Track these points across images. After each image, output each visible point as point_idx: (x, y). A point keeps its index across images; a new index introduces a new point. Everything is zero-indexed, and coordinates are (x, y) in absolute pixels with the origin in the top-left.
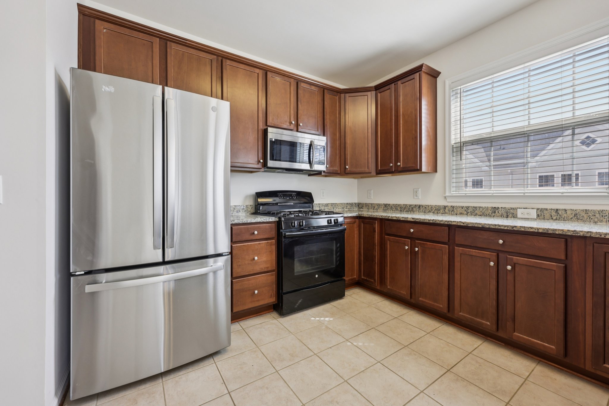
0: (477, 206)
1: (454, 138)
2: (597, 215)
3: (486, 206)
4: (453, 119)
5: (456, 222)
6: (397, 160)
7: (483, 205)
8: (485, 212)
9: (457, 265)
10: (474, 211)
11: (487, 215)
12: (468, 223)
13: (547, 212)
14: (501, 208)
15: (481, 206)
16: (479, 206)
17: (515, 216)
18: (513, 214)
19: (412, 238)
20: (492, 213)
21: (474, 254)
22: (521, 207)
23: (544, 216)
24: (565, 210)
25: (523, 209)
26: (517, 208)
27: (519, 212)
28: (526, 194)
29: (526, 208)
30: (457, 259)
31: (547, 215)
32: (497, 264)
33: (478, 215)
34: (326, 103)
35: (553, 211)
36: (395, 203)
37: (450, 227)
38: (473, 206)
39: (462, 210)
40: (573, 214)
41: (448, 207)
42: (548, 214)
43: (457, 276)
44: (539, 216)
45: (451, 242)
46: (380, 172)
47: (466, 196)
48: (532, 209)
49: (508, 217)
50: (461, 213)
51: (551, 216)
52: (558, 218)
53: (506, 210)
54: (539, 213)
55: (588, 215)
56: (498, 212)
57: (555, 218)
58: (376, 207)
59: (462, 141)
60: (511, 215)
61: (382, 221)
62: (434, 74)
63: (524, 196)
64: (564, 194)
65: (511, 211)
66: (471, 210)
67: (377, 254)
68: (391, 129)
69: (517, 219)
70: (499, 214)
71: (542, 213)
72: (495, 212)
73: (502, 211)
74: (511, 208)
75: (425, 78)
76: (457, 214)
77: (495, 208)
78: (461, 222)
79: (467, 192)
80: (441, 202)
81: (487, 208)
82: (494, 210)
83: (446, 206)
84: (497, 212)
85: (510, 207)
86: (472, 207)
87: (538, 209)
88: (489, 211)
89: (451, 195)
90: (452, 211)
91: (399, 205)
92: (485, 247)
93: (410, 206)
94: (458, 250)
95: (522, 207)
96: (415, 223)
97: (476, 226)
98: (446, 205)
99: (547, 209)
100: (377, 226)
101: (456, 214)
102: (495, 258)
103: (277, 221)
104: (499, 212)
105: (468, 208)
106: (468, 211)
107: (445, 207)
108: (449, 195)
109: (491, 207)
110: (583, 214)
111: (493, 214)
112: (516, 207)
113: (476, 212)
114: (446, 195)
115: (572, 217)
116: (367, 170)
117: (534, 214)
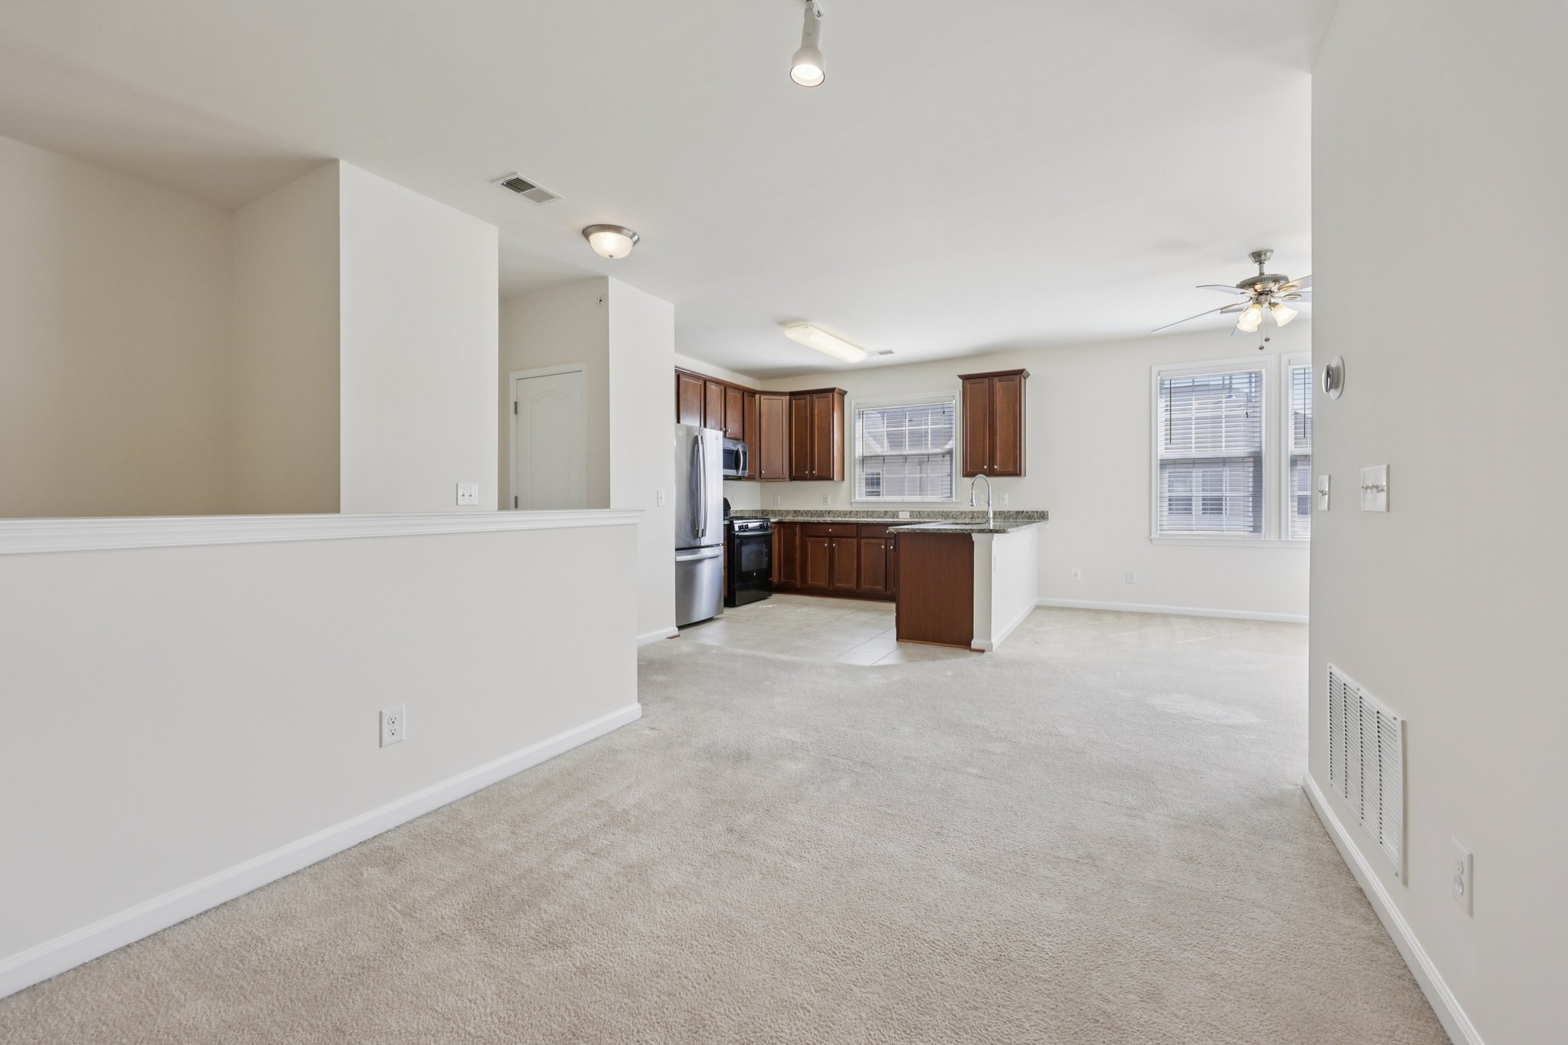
1: (859, 452)
4: (857, 437)
6: (812, 468)
7: (879, 510)
9: (862, 552)
14: (890, 511)
16: (876, 510)
19: (831, 537)
21: (872, 543)
26: (900, 511)
27: (900, 513)
29: (904, 511)
30: (863, 548)
32: (886, 547)
34: (745, 406)
36: (806, 509)
37: (858, 525)
39: (864, 513)
40: (927, 514)
43: (863, 560)
45: (858, 537)
46: (792, 478)
48: (908, 511)
50: (864, 516)
51: (917, 516)
52: (920, 517)
54: (911, 514)
58: (785, 514)
59: (864, 456)
61: (803, 524)
62: (843, 393)
63: (903, 503)
67: (798, 555)
68: (806, 439)
74: (896, 511)
75: (836, 396)
77: (886, 511)
80: (848, 508)
81: (881, 512)
86: (871, 511)
89: (856, 501)
91: (810, 511)
93: (821, 511)
94: (863, 541)
96: (832, 524)
98: (852, 510)
99: (915, 511)
100: (798, 530)
101: (860, 517)
102: (884, 543)
103: (727, 525)
105: (868, 512)
107: (851, 512)
108: (854, 501)
110: (931, 514)
114: (852, 501)
116: (782, 476)
117: (908, 515)
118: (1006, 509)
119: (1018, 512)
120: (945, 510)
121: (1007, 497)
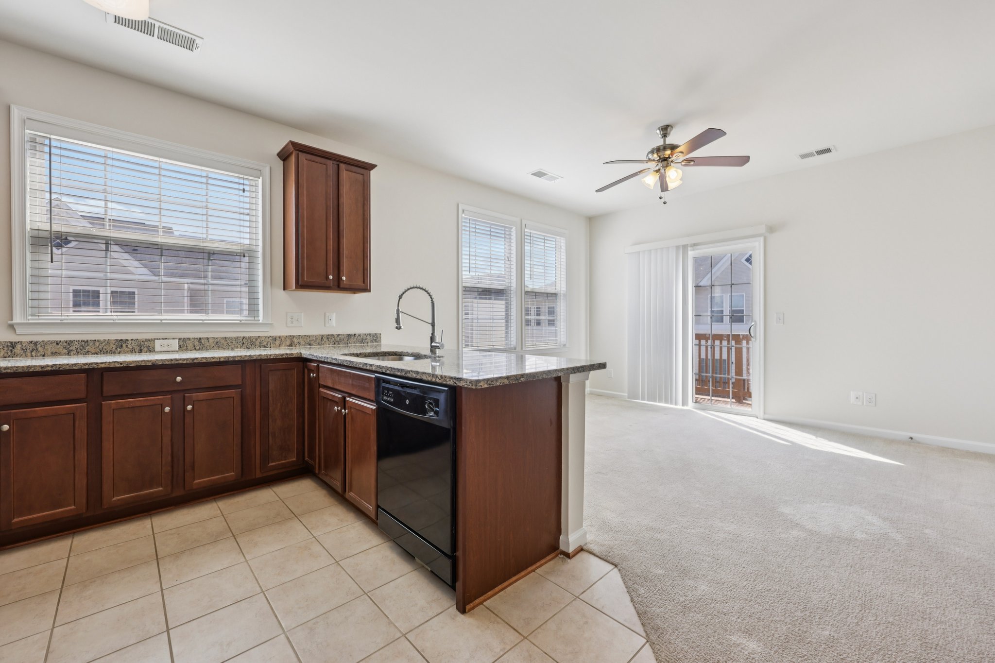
0: (89, 339)
2: (234, 342)
3: (107, 339)
5: (106, 362)
7: (101, 338)
8: (105, 347)
9: (107, 428)
10: (83, 347)
11: (107, 351)
12: (129, 361)
13: (189, 342)
14: (132, 340)
15: (97, 339)
16: (94, 339)
17: (151, 350)
18: (149, 347)
20: (116, 349)
21: (138, 404)
22: (159, 338)
23: (187, 346)
24: (208, 339)
25: (162, 340)
26: (155, 339)
27: (158, 344)
28: (163, 321)
29: (166, 339)
31: (190, 346)
32: (175, 408)
33: (90, 353)
35: (195, 340)
37: (89, 372)
38: (80, 339)
39: (58, 347)
40: (215, 342)
41: (21, 343)
42: (191, 344)
44: (181, 347)
45: (93, 397)
47: (62, 324)
48: (174, 339)
49: (141, 352)
50: (56, 353)
51: (194, 346)
52: (201, 348)
53: (139, 343)
54: (181, 344)
55: (227, 342)
56: (127, 346)
57: (198, 348)
59: (53, 229)
60: (146, 349)
63: (161, 324)
64: (205, 322)
65: (146, 343)
66: (78, 346)
69: (154, 353)
70: (129, 349)
71: (185, 343)
72: (122, 346)
73: (133, 344)
74: (146, 340)
76: (46, 355)
77: (121, 340)
78: (116, 362)
79: (63, 317)
81: (108, 342)
82: (120, 344)
83: (16, 343)
84: (124, 345)
85: (144, 338)
86: (79, 341)
87: (180, 339)
88: (112, 346)
89: (28, 321)
90: (33, 350)
92: (154, 390)
94: (109, 405)
95: (161, 338)
97: (142, 364)
98: (17, 340)
99: (189, 339)
101: (44, 356)
102: (169, 402)
104: (129, 346)
105: (70, 343)
106: (71, 348)
107: (13, 345)
108: (25, 322)
109: (114, 340)
110: (223, 341)
111: (119, 350)
112: (153, 338)
113: (87, 348)
114: (14, 321)
115: (213, 345)
117: (175, 344)
118: (335, 332)
119: (349, 336)
120: (247, 335)
121: (334, 317)
